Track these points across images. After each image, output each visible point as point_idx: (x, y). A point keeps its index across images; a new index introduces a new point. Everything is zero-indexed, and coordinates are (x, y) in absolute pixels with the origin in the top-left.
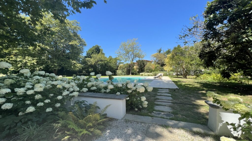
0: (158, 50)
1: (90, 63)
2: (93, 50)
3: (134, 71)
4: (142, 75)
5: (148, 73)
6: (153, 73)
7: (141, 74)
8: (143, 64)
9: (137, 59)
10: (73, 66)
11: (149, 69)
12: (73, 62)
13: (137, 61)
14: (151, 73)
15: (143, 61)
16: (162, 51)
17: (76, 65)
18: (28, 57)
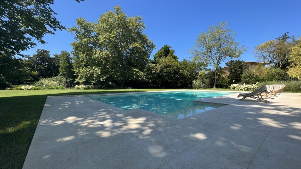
0: (278, 39)
1: (154, 71)
2: (161, 53)
3: (224, 81)
4: (234, 88)
5: (247, 86)
6: (259, 85)
7: (232, 86)
8: (241, 68)
9: (228, 59)
10: (135, 75)
11: (249, 77)
12: (134, 70)
13: (227, 64)
14: (254, 85)
15: (239, 62)
16: (289, 39)
17: (139, 73)
18: (95, 67)
